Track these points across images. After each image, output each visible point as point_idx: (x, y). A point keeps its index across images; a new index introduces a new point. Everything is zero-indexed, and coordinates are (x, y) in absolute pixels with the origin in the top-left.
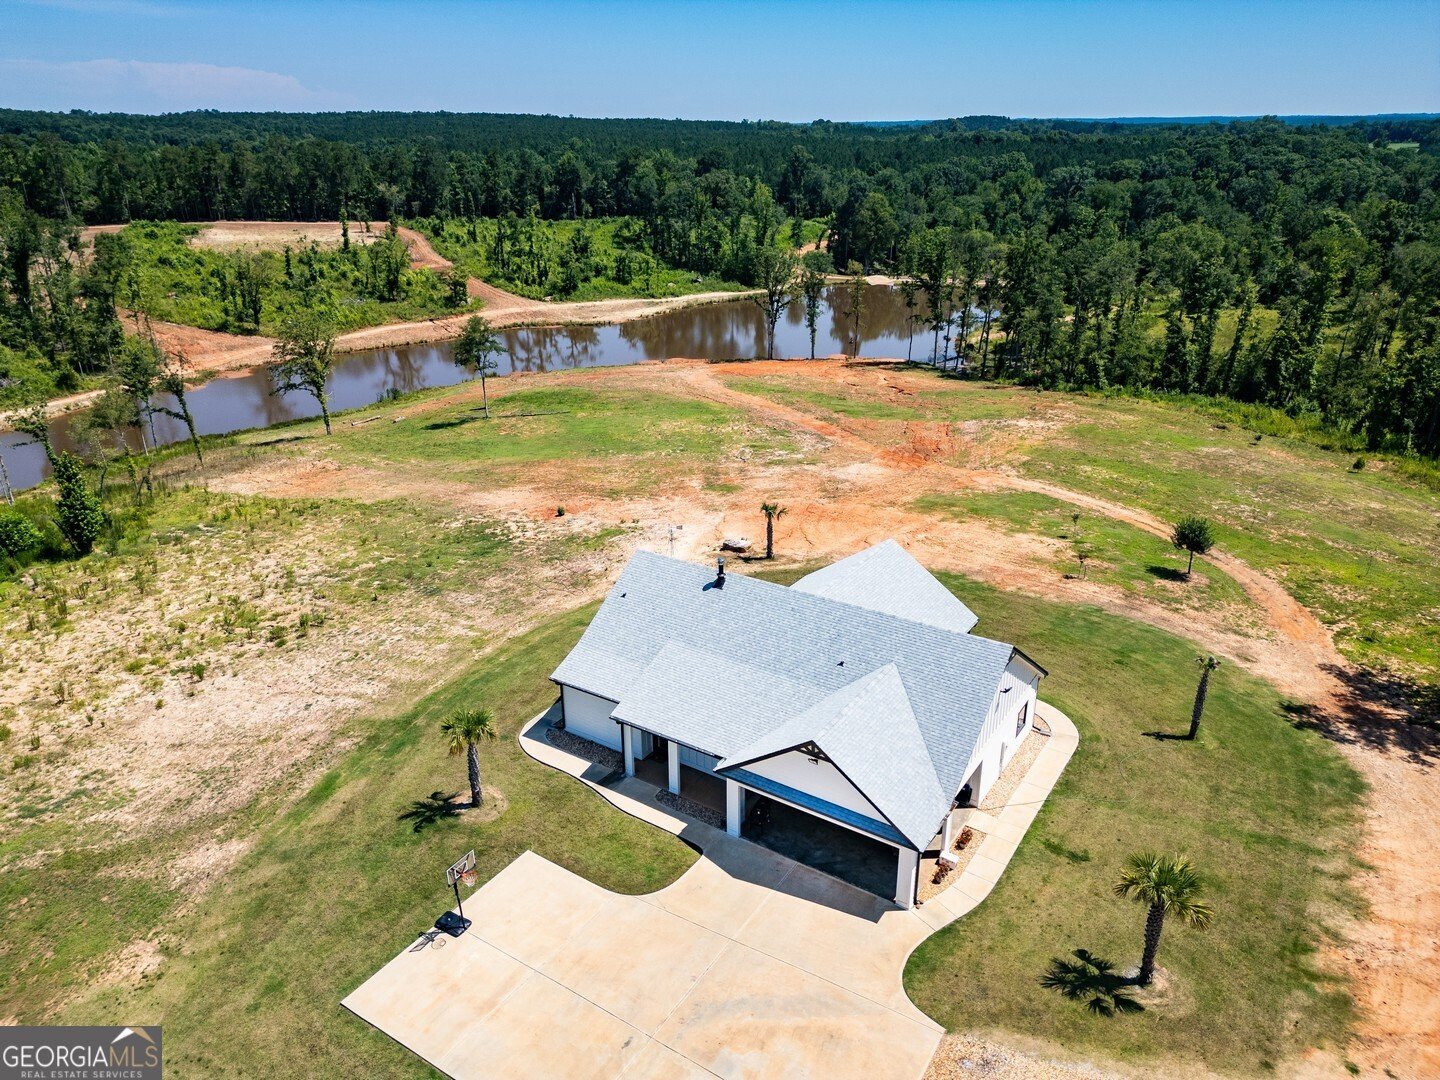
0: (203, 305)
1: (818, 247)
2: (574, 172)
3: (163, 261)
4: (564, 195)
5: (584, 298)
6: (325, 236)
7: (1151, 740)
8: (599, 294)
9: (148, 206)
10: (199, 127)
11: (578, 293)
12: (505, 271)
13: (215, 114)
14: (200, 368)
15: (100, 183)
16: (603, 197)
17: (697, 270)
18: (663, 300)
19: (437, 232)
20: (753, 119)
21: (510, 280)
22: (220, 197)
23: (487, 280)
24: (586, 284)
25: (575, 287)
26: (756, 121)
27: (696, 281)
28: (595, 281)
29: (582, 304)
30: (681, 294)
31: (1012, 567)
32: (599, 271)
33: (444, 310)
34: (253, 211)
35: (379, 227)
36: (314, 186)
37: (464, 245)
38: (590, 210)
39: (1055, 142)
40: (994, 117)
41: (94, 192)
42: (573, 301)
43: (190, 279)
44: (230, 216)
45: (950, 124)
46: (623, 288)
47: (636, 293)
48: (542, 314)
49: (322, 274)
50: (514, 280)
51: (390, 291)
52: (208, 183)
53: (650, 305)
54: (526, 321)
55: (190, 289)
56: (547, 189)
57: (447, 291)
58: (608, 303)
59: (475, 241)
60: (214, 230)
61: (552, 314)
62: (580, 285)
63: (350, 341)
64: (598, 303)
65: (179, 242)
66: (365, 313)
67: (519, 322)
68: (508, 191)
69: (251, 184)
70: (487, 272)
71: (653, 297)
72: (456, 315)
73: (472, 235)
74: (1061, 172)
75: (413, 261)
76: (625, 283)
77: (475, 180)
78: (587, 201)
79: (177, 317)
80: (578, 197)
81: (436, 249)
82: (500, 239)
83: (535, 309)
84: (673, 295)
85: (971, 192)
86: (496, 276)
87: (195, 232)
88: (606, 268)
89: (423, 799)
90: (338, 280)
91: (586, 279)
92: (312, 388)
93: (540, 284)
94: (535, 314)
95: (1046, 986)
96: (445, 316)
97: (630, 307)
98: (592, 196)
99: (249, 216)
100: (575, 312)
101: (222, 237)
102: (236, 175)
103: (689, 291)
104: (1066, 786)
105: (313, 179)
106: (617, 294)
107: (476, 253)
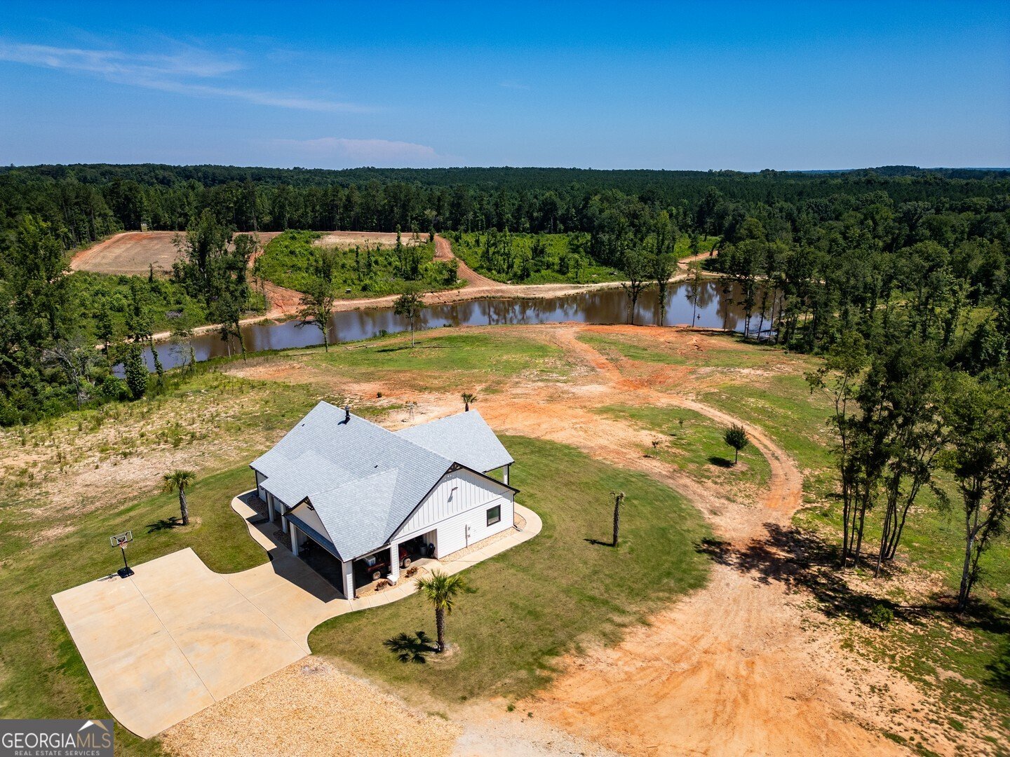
0: (303, 278)
1: (711, 254)
2: (553, 204)
3: (292, 253)
4: (546, 218)
5: (532, 282)
6: (387, 240)
7: (587, 543)
8: (545, 280)
9: (299, 221)
10: (360, 176)
11: (529, 279)
12: (488, 266)
13: (373, 170)
14: (287, 313)
15: (274, 208)
16: (571, 219)
17: (615, 267)
18: (586, 285)
19: (457, 239)
20: (716, 169)
21: (489, 270)
22: (338, 217)
23: (475, 270)
24: (537, 274)
25: (528, 275)
26: (718, 170)
27: (612, 274)
28: (544, 272)
29: (530, 286)
30: (599, 282)
31: (616, 447)
32: (549, 266)
33: (442, 287)
34: (357, 225)
35: (424, 236)
36: (392, 211)
37: (470, 248)
38: (562, 228)
39: (930, 184)
40: (906, 167)
41: (270, 213)
42: (525, 284)
43: (302, 263)
44: (343, 228)
45: (866, 172)
46: (560, 277)
47: (569, 281)
48: (502, 291)
49: (376, 262)
50: (492, 270)
51: (413, 274)
52: (332, 208)
53: (574, 288)
54: (489, 295)
55: (300, 269)
56: (535, 214)
57: (446, 275)
58: (548, 286)
59: (478, 246)
60: (330, 236)
61: (507, 292)
62: (532, 274)
63: (379, 302)
64: (541, 286)
65: (307, 242)
66: (393, 286)
67: (485, 295)
68: (509, 215)
69: (357, 209)
70: (477, 265)
71: (579, 283)
72: (448, 290)
73: (477, 242)
74: (909, 206)
75: (435, 256)
76: (564, 273)
77: (490, 208)
78: (561, 223)
79: (286, 284)
80: (555, 219)
81: (453, 251)
82: (489, 245)
83: (499, 288)
84: (594, 282)
85: (837, 219)
86: (482, 267)
87: (318, 237)
88: (553, 264)
89: (165, 520)
90: (385, 266)
91: (538, 271)
92: (318, 324)
93: (507, 273)
94: (498, 291)
95: (384, 644)
96: (441, 290)
97: (561, 289)
98: (564, 219)
99: (354, 229)
100: (523, 291)
101: (333, 240)
102: (349, 204)
103: (606, 280)
104: (502, 557)
105: (392, 207)
106: (555, 281)
107: (476, 253)
